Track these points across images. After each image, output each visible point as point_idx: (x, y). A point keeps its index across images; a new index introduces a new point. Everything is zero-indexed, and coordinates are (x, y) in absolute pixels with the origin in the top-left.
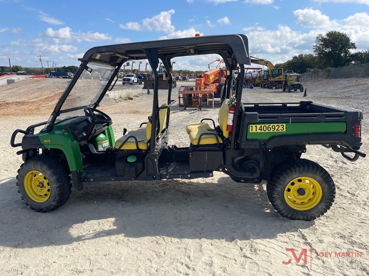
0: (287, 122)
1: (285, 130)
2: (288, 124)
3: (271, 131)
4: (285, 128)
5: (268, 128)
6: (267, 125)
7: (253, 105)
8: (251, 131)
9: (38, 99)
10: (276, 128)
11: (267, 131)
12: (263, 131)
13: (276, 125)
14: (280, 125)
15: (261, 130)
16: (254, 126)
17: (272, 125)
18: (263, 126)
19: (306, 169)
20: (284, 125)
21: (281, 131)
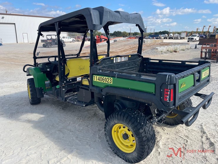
0: (113, 76)
1: (112, 83)
2: (114, 78)
3: (104, 82)
4: (112, 81)
5: (103, 79)
6: (102, 77)
7: (158, 61)
8: (94, 80)
9: (120, 50)
10: (107, 80)
11: (102, 82)
12: (100, 81)
13: (107, 78)
14: (109, 78)
15: (99, 80)
16: (95, 76)
17: (105, 77)
18: (100, 77)
19: (122, 118)
20: (112, 78)
21: (110, 83)
